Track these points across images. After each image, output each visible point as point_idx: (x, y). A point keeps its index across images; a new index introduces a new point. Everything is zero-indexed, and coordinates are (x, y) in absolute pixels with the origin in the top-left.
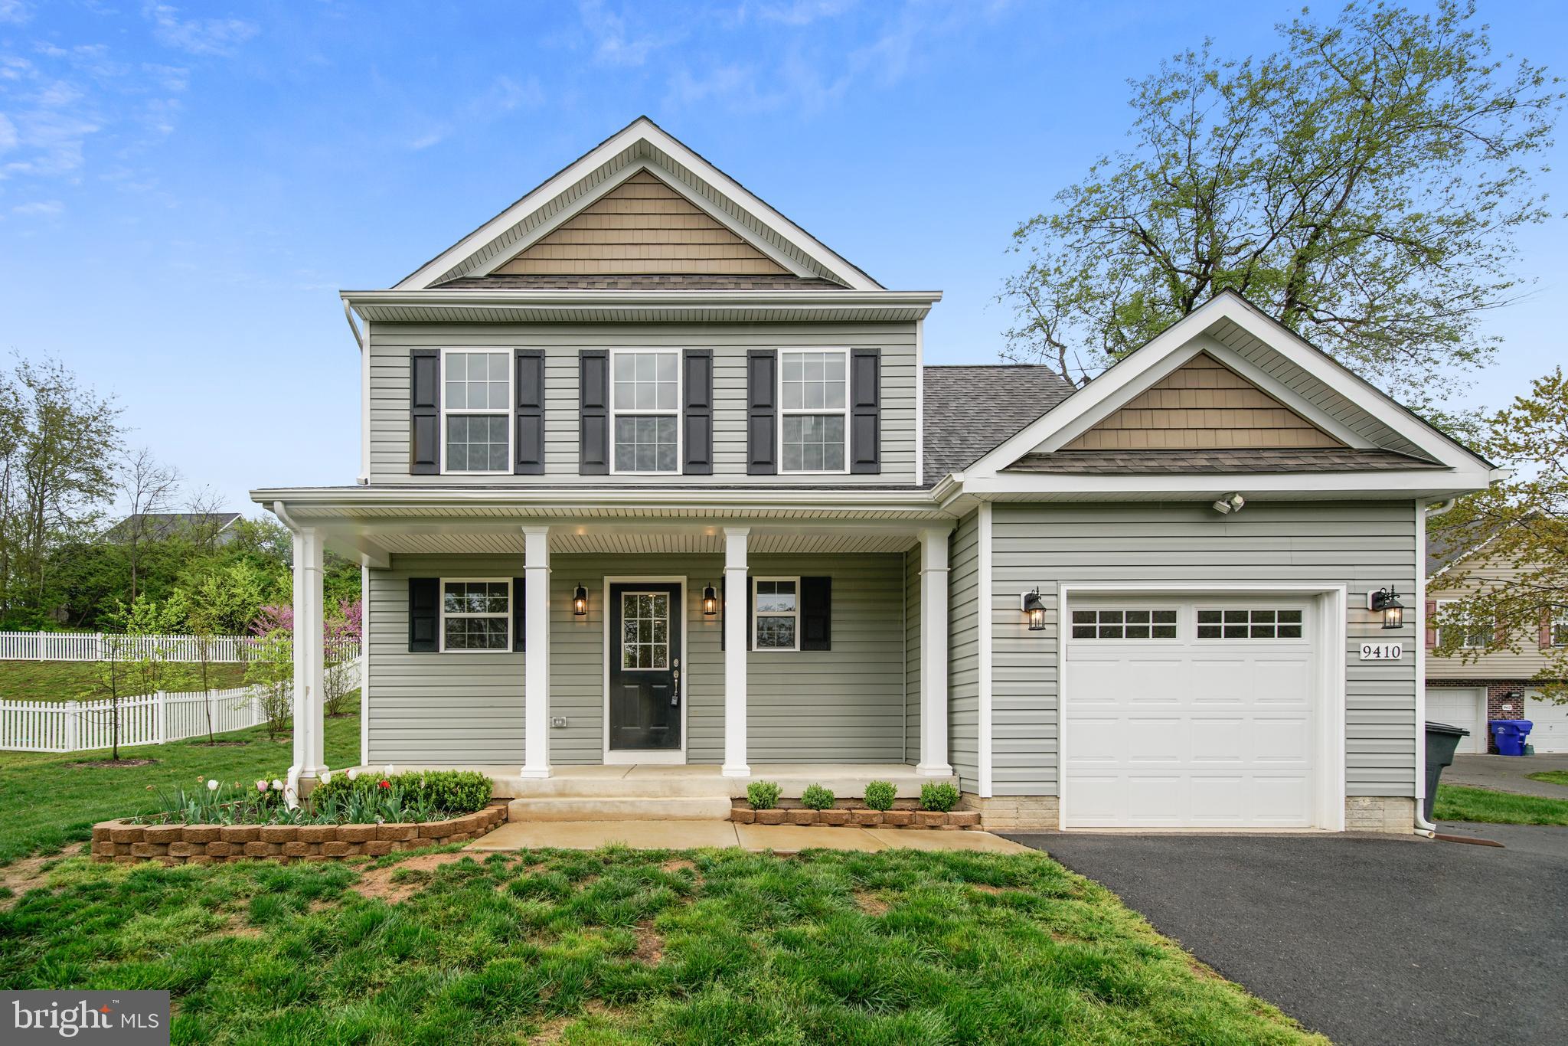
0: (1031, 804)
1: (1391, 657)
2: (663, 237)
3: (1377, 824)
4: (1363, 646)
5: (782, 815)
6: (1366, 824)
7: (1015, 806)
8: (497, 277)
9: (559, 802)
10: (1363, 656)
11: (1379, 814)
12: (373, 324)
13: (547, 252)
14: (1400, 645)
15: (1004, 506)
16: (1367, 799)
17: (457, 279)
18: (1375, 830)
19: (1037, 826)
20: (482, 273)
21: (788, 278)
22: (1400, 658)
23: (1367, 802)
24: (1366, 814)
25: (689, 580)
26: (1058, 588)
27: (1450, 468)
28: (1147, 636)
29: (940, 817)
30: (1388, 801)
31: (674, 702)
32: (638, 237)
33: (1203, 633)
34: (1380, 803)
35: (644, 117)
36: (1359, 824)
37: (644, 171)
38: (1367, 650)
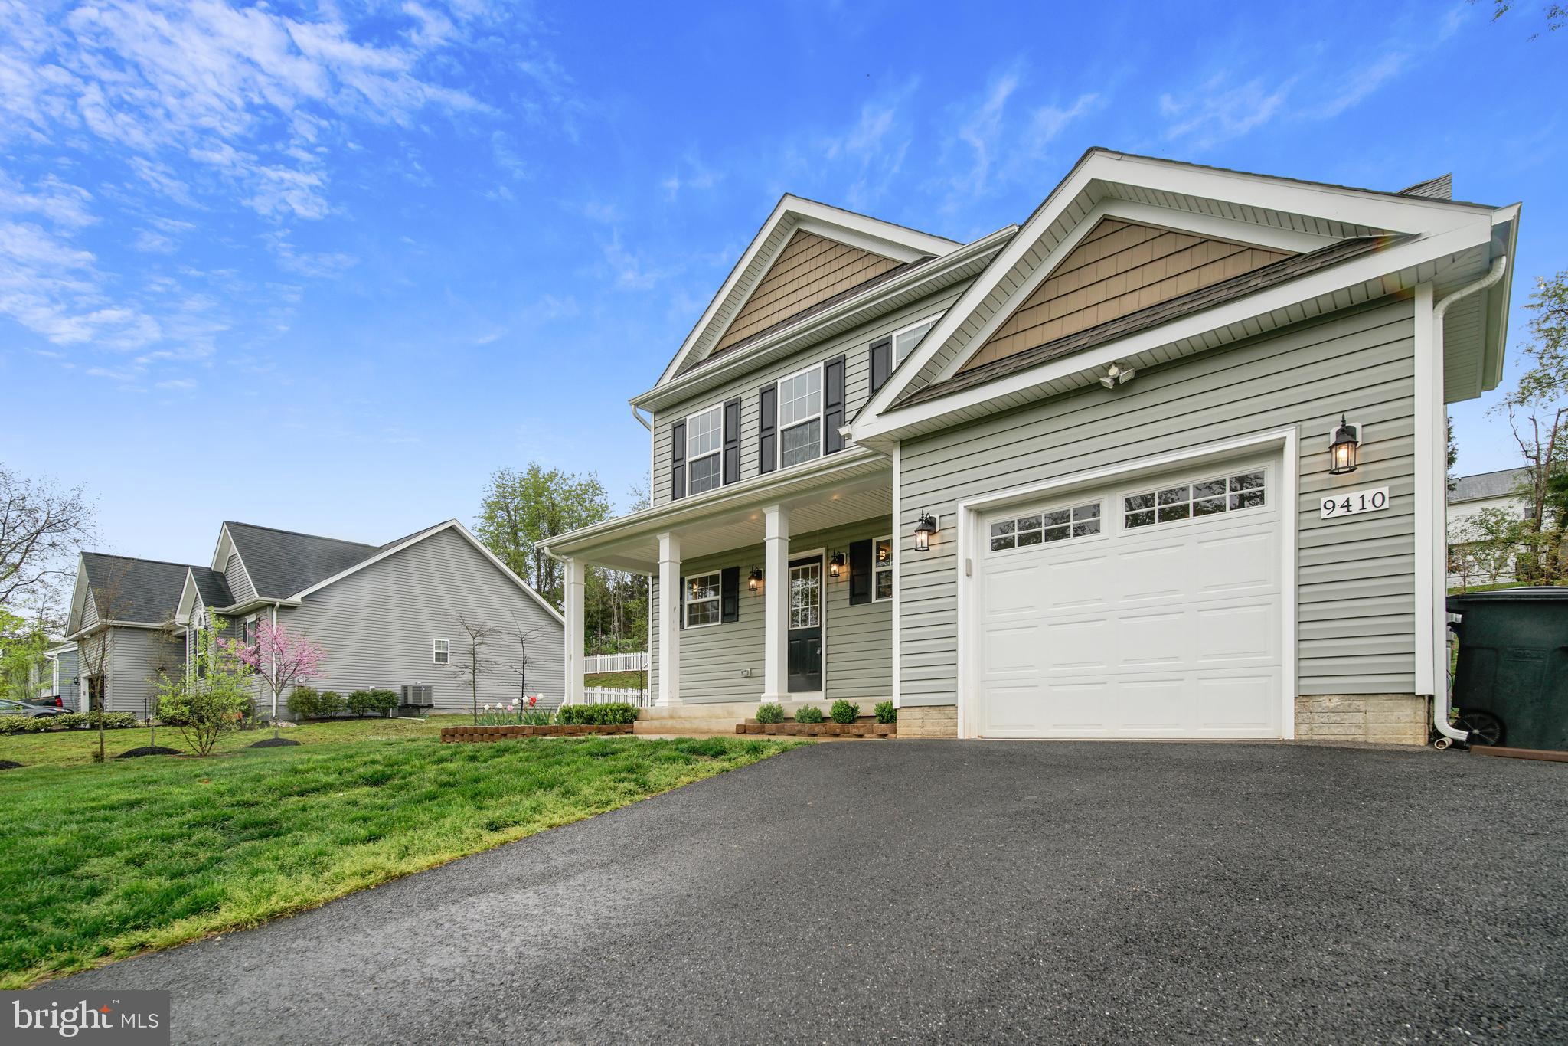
0: (934, 714)
1: (1369, 507)
2: (812, 277)
3: (1353, 731)
4: (1323, 501)
5: (758, 727)
6: (1335, 731)
7: (920, 716)
8: (714, 355)
9: (670, 723)
10: (1324, 513)
11: (1359, 718)
12: (656, 413)
13: (747, 321)
14: (1385, 490)
15: (912, 441)
16: (1336, 699)
17: (691, 364)
18: (1350, 738)
19: (939, 735)
20: (705, 356)
21: (903, 267)
22: (1386, 506)
23: (1336, 701)
24: (1334, 718)
25: (827, 550)
26: (956, 507)
27: (1419, 235)
28: (1068, 536)
29: (862, 727)
30: (1373, 701)
31: (818, 652)
32: (795, 285)
33: (1133, 521)
34: (1360, 704)
35: (786, 194)
36: (1325, 730)
37: (799, 231)
38: (1330, 505)
